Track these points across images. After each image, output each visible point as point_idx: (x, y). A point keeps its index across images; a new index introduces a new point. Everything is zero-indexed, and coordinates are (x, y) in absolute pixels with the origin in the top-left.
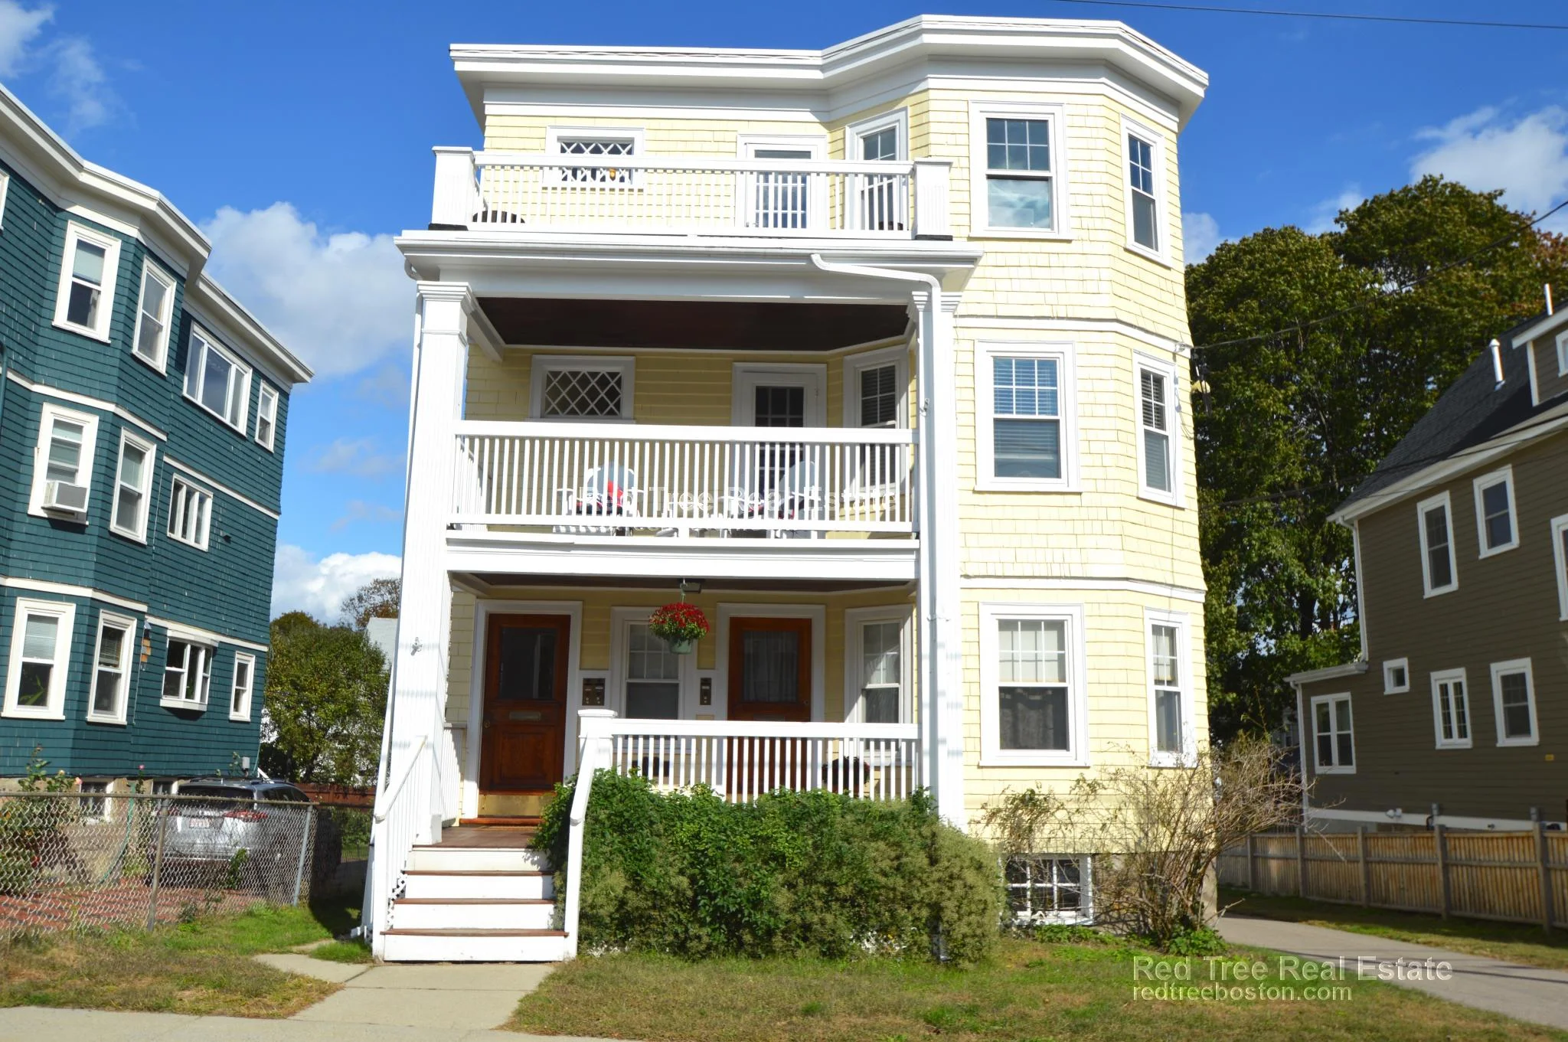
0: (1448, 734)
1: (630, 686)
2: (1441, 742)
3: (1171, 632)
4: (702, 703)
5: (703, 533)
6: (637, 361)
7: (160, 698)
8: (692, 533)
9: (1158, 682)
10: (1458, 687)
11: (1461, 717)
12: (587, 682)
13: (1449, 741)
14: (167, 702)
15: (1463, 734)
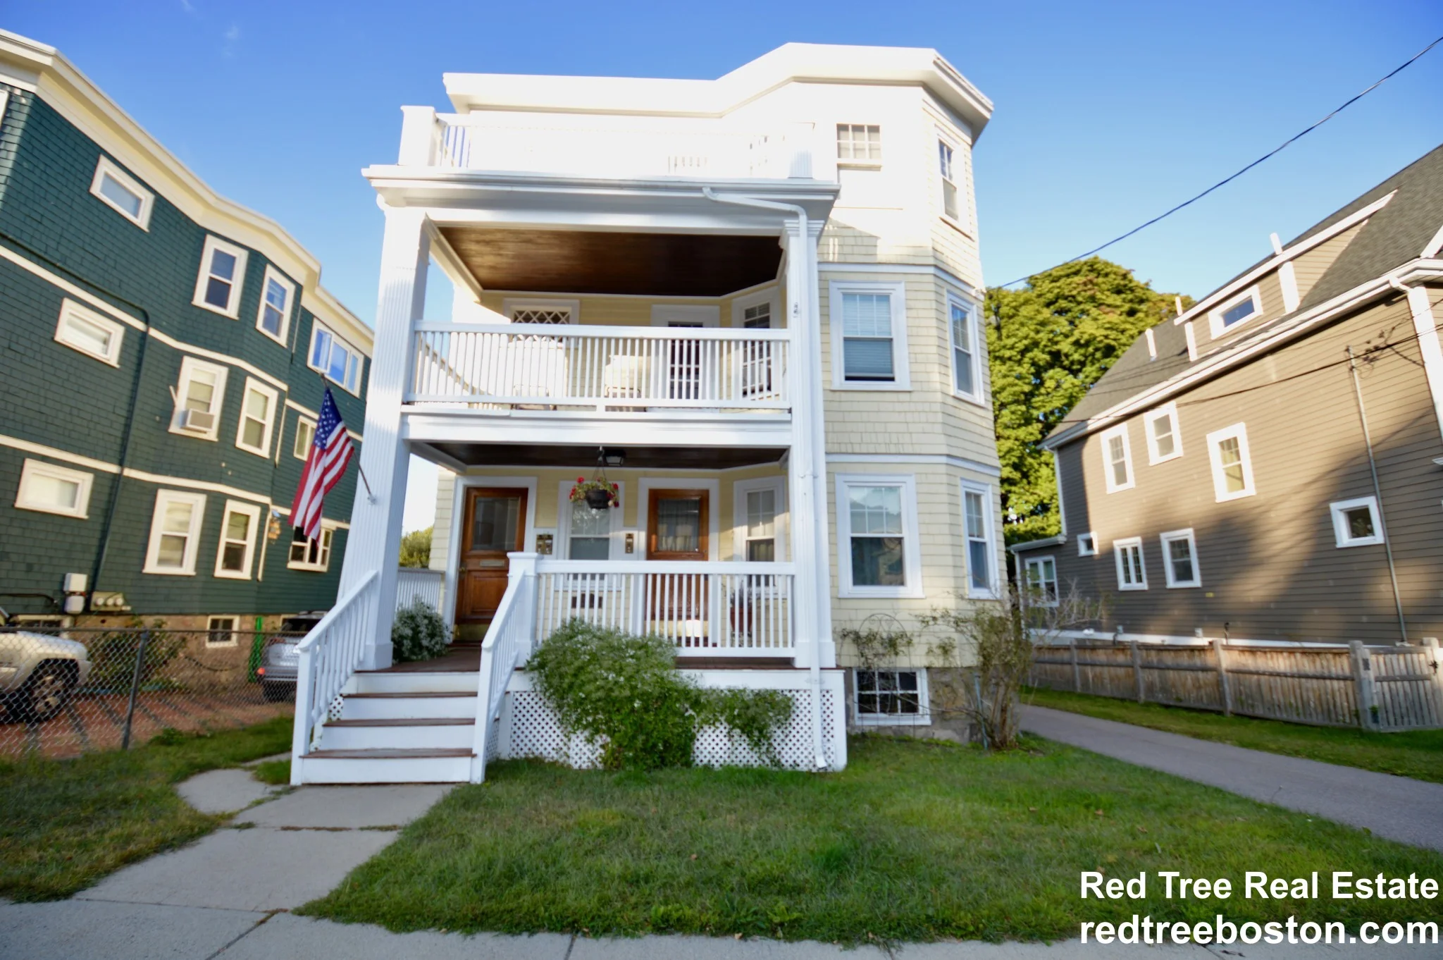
0: (1128, 580)
1: (573, 540)
2: (1123, 585)
3: (978, 497)
4: (627, 552)
5: (613, 409)
6: (581, 303)
7: (287, 562)
8: (608, 408)
9: (971, 535)
10: (1135, 550)
11: (1138, 569)
12: (540, 537)
13: (1128, 585)
14: (293, 565)
15: (1139, 579)
